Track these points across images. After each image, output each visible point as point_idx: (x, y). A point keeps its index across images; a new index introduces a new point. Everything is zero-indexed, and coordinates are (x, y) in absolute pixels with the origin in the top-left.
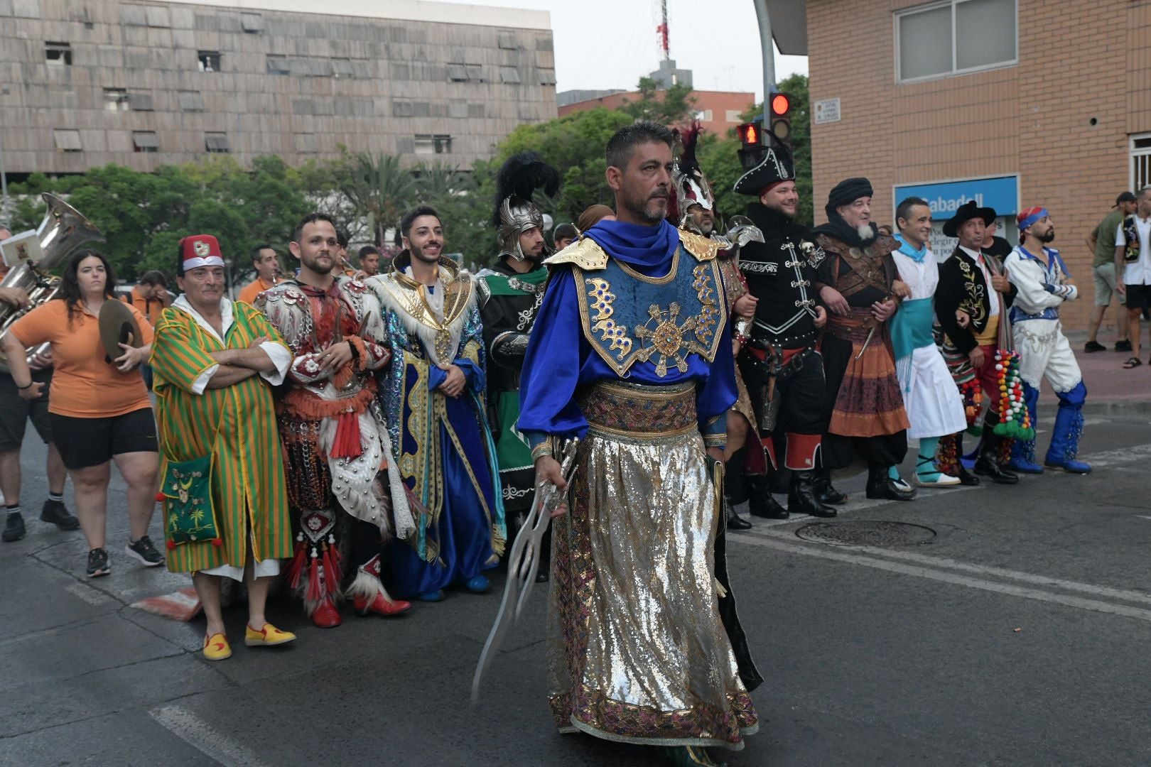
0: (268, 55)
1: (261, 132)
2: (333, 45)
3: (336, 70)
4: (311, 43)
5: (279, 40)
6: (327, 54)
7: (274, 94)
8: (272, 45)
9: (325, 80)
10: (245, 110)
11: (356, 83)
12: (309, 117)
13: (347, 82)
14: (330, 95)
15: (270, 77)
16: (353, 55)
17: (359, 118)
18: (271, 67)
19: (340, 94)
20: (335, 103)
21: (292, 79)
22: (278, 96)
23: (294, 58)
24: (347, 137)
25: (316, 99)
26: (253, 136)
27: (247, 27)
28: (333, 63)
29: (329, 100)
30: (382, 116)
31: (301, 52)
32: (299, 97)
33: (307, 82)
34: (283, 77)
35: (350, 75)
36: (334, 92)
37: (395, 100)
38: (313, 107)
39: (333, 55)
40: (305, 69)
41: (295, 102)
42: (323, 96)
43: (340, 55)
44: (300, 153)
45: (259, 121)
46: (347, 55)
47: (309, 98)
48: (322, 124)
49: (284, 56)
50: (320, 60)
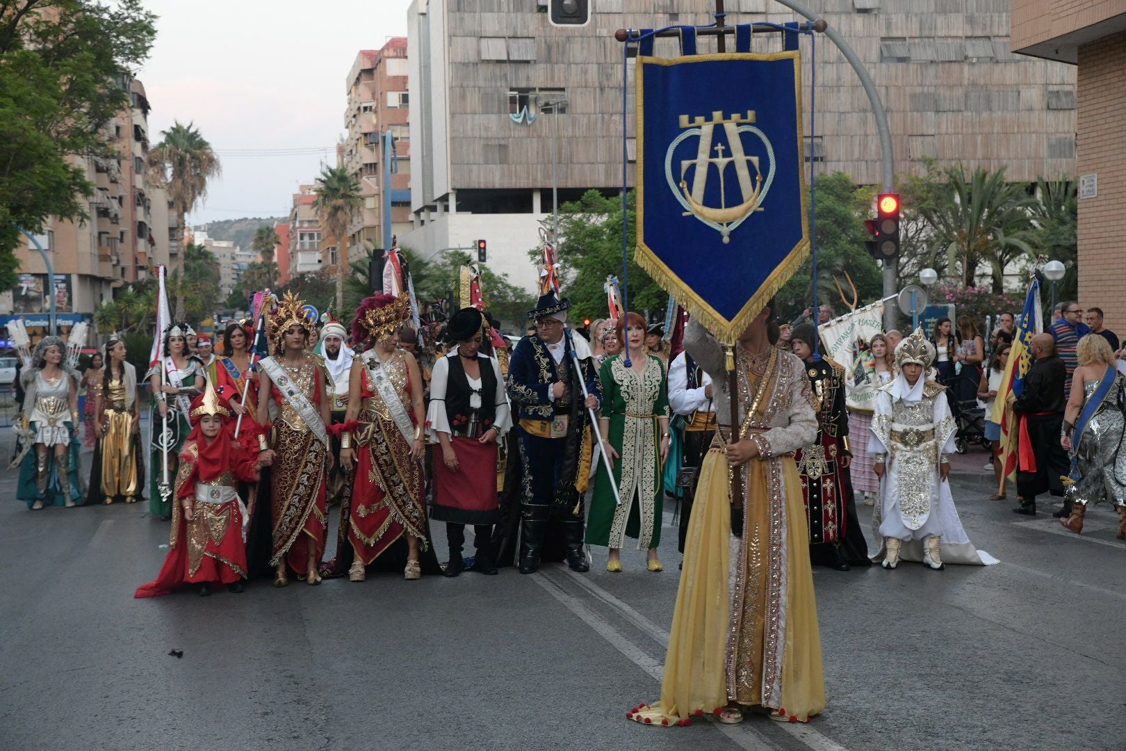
0: (883, 39)
1: (866, 135)
2: (970, 20)
3: (970, 54)
4: (940, 20)
5: (898, 19)
6: (960, 34)
7: (887, 87)
8: (889, 25)
9: (955, 67)
10: (848, 108)
11: (998, 68)
12: (931, 115)
13: (985, 67)
14: (961, 85)
15: (884, 66)
16: (996, 32)
17: (998, 114)
18: (885, 54)
19: (974, 84)
20: (966, 96)
21: (912, 67)
22: (892, 90)
23: (917, 41)
24: (979, 138)
25: (942, 91)
26: (857, 140)
27: (858, 6)
28: (968, 43)
29: (959, 92)
30: (1031, 109)
31: (926, 33)
32: (919, 90)
33: (932, 70)
34: (900, 65)
35: (991, 58)
36: (966, 82)
37: (1051, 88)
38: (936, 102)
39: (969, 34)
40: (930, 54)
41: (913, 96)
42: (951, 87)
43: (979, 33)
44: (913, 160)
45: (865, 123)
46: (988, 33)
47: (932, 90)
48: (947, 122)
49: (904, 39)
50: (950, 41)
